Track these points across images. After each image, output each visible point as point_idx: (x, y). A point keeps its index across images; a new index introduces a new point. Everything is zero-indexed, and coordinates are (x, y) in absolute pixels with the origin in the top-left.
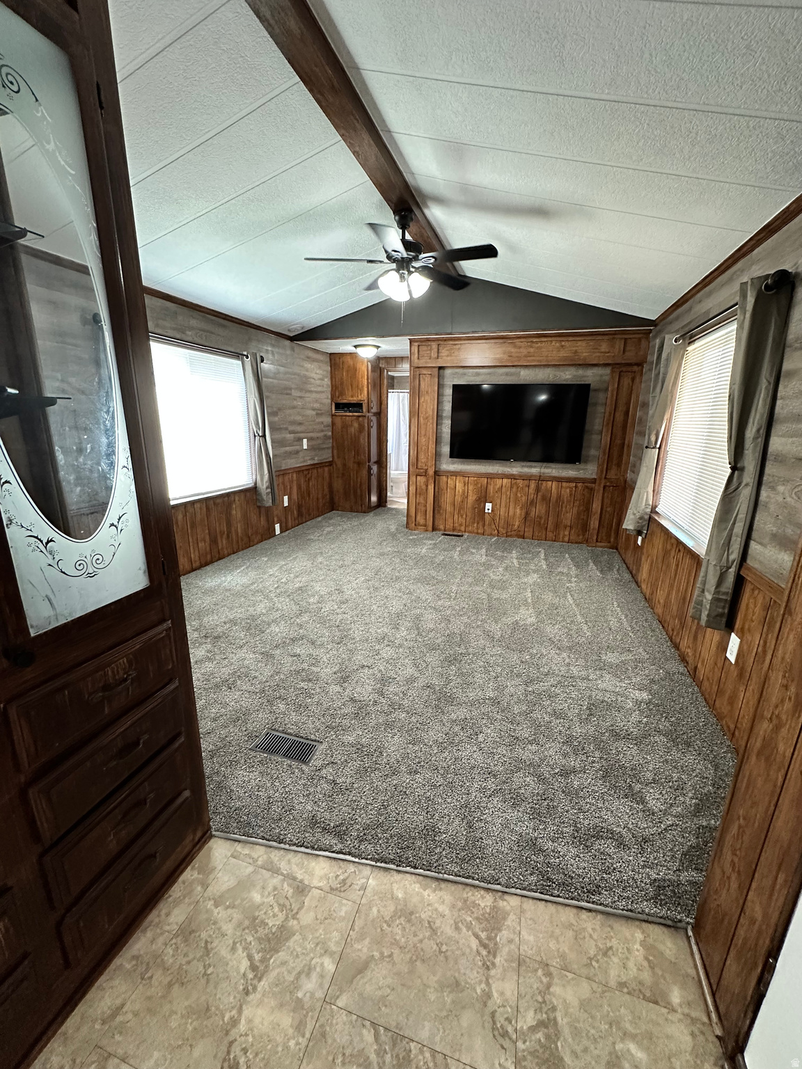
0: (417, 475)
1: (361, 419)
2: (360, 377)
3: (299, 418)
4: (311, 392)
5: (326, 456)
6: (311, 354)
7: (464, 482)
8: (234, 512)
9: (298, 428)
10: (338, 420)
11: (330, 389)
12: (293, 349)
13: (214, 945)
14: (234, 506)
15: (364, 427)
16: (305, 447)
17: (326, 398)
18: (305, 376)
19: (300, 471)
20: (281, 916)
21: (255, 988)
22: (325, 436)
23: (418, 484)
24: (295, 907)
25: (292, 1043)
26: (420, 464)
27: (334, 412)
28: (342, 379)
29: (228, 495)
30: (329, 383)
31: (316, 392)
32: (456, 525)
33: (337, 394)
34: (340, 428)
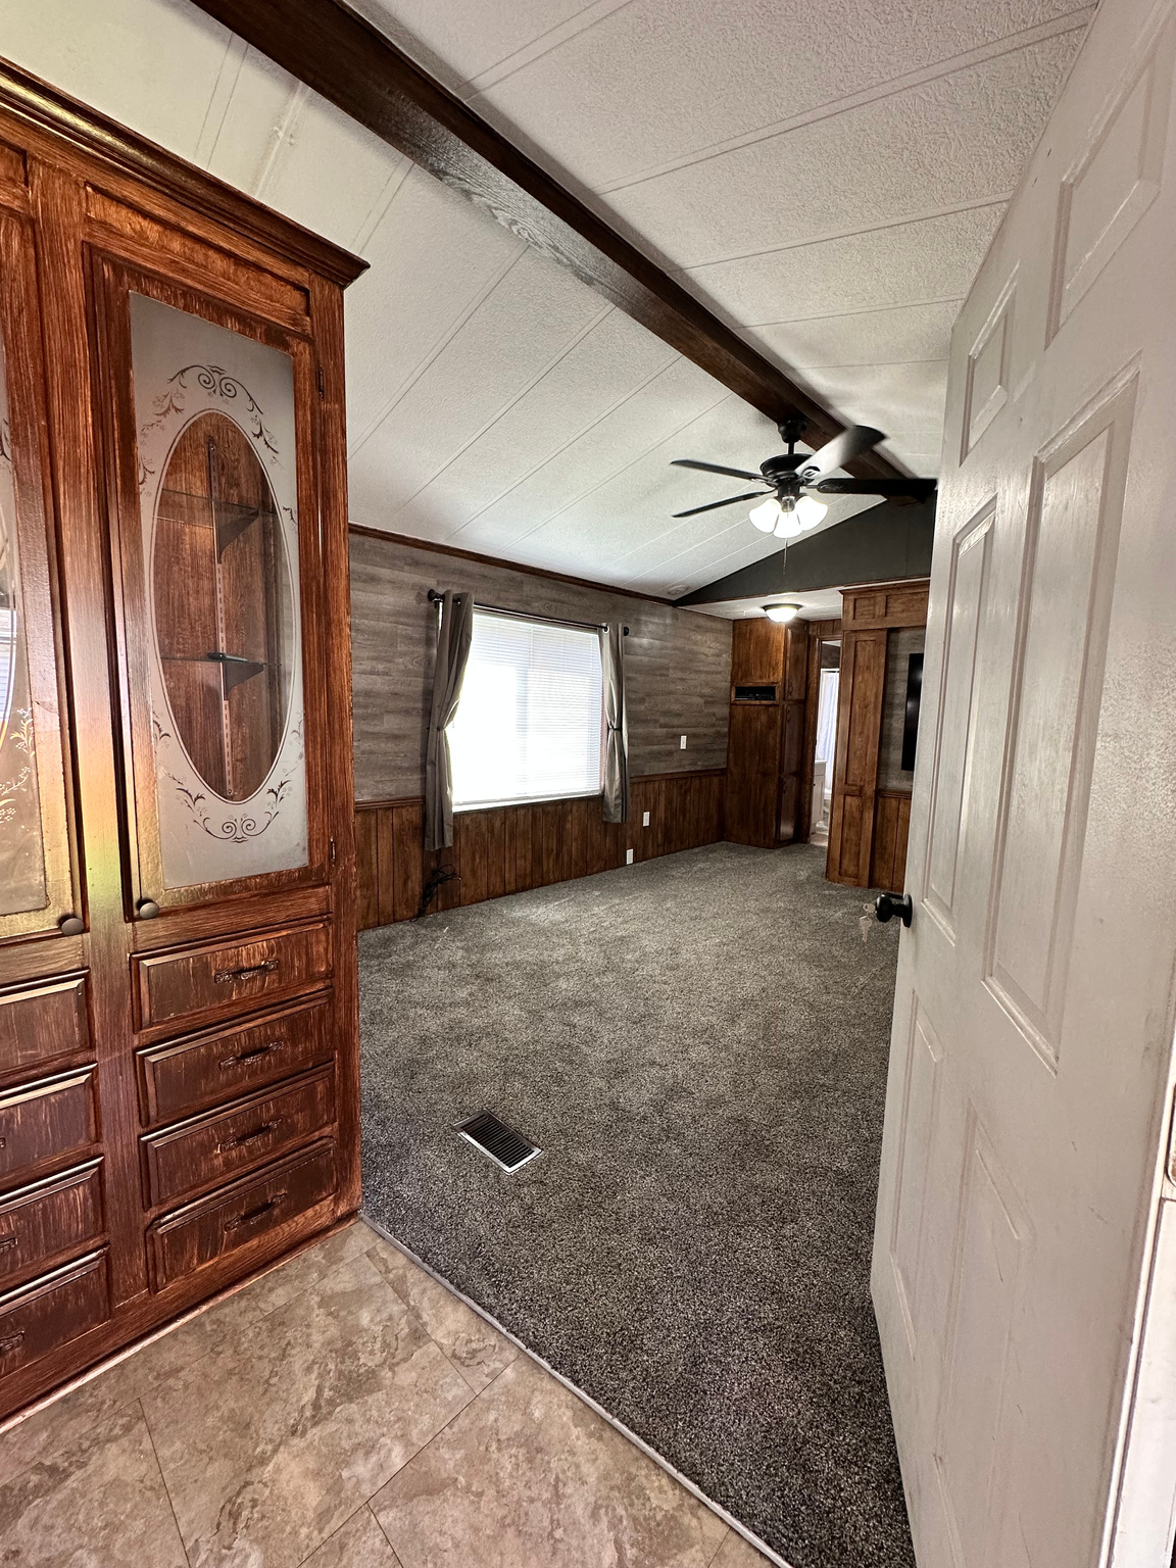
0: (845, 795)
1: (771, 709)
2: (774, 649)
3: (676, 707)
4: (698, 672)
5: (718, 760)
6: (701, 621)
8: (568, 826)
9: (675, 721)
10: (739, 711)
11: (730, 668)
12: (675, 617)
13: (293, 1352)
14: (570, 818)
15: (775, 721)
16: (683, 746)
17: (723, 681)
18: (691, 652)
19: (670, 779)
20: (378, 1358)
21: (304, 1433)
22: (718, 733)
23: (847, 807)
24: (400, 1355)
25: (304, 1531)
26: (851, 778)
27: (733, 699)
28: (748, 654)
29: (563, 802)
30: (730, 660)
31: (707, 672)
33: (740, 673)
34: (740, 722)
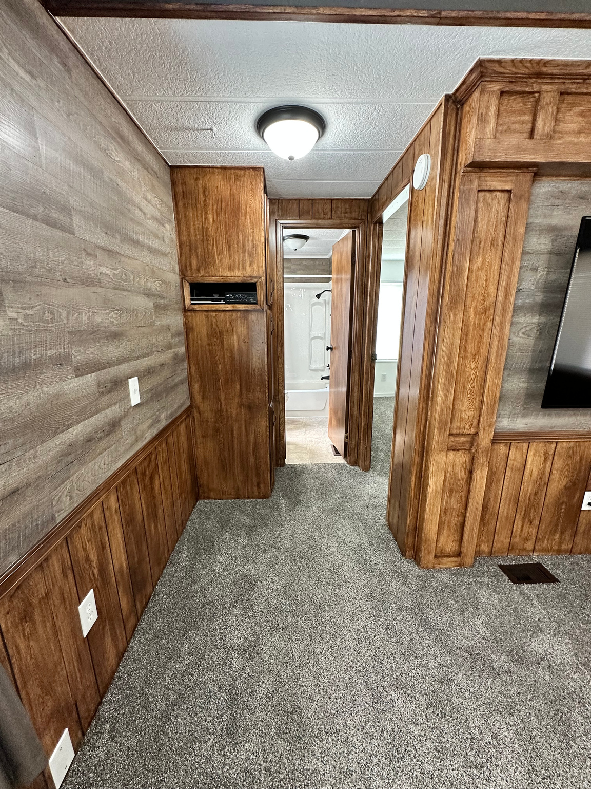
0: (447, 450)
1: (252, 317)
2: (249, 225)
4: (137, 244)
5: (181, 400)
7: (546, 453)
10: (199, 321)
11: (177, 252)
17: (170, 269)
22: (174, 357)
23: (449, 468)
26: (457, 424)
27: (188, 302)
28: (204, 230)
30: (175, 236)
31: (150, 249)
32: (517, 540)
33: (194, 262)
34: (205, 338)
